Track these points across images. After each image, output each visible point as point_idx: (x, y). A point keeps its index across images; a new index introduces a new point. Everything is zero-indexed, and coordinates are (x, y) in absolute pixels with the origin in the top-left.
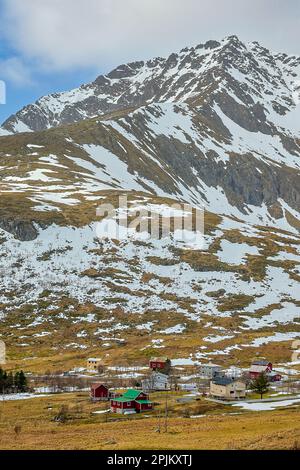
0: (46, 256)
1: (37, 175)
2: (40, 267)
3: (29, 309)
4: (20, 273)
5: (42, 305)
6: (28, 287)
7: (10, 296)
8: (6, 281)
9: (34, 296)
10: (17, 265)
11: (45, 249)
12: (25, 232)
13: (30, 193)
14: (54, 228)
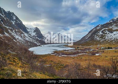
0: (114, 35)
1: (113, 26)
2: (113, 36)
3: (112, 40)
4: (111, 37)
5: (114, 40)
6: (112, 38)
7: (110, 39)
8: (110, 38)
9: (113, 39)
10: (111, 36)
11: (114, 34)
12: (112, 32)
13: (112, 28)
14: (115, 32)
